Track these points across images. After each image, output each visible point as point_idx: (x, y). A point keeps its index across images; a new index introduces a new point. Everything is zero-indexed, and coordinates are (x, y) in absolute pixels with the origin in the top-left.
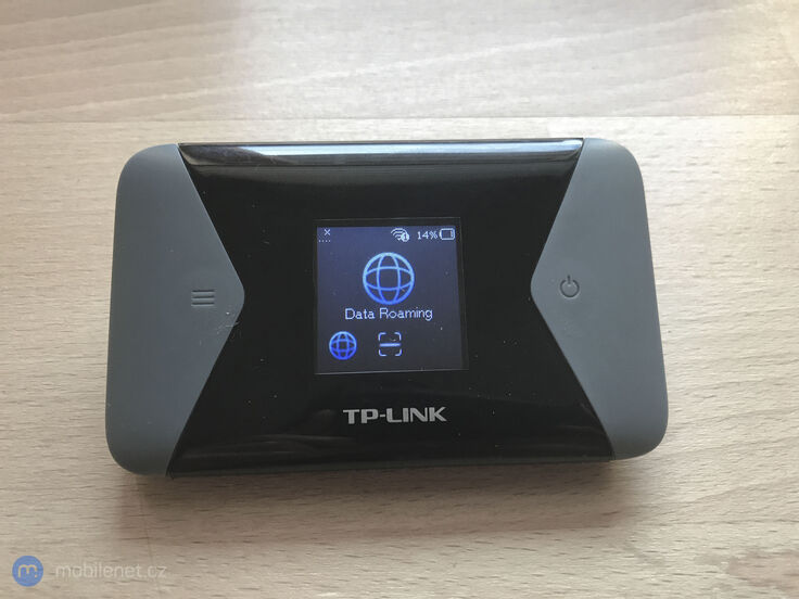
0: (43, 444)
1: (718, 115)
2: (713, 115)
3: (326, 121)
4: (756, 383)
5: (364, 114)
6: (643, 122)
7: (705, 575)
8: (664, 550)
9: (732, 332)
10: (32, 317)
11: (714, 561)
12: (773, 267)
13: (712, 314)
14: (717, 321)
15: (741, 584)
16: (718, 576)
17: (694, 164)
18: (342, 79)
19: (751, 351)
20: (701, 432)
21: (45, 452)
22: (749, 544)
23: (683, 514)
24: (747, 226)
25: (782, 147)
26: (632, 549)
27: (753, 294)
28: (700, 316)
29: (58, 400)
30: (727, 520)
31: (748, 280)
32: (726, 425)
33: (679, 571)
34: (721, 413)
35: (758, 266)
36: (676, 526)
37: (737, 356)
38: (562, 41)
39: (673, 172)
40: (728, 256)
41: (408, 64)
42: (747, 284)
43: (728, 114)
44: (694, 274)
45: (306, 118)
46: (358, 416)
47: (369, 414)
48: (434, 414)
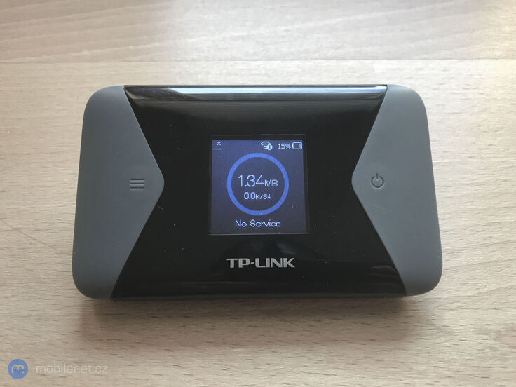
0: (56, 255)
1: (482, 59)
2: (479, 59)
3: (233, 62)
4: (511, 223)
5: (256, 58)
6: (433, 64)
7: (480, 341)
8: (453, 325)
9: (494, 191)
10: (50, 179)
11: (486, 332)
13: (481, 180)
14: (484, 185)
15: (504, 347)
16: (489, 342)
17: (468, 89)
18: (242, 37)
19: (506, 203)
20: (475, 252)
21: (59, 260)
22: (508, 322)
23: (465, 303)
24: (503, 126)
26: (432, 325)
27: (507, 168)
28: (474, 181)
30: (493, 307)
31: (504, 160)
32: (492, 249)
33: (463, 339)
34: (488, 241)
35: (510, 151)
36: (461, 310)
37: (498, 206)
38: (381, 14)
39: (454, 93)
40: (491, 145)
41: (284, 28)
42: (503, 162)
43: (489, 58)
44: (469, 155)
45: (220, 60)
46: (236, 263)
47: (244, 262)
48: (286, 263)
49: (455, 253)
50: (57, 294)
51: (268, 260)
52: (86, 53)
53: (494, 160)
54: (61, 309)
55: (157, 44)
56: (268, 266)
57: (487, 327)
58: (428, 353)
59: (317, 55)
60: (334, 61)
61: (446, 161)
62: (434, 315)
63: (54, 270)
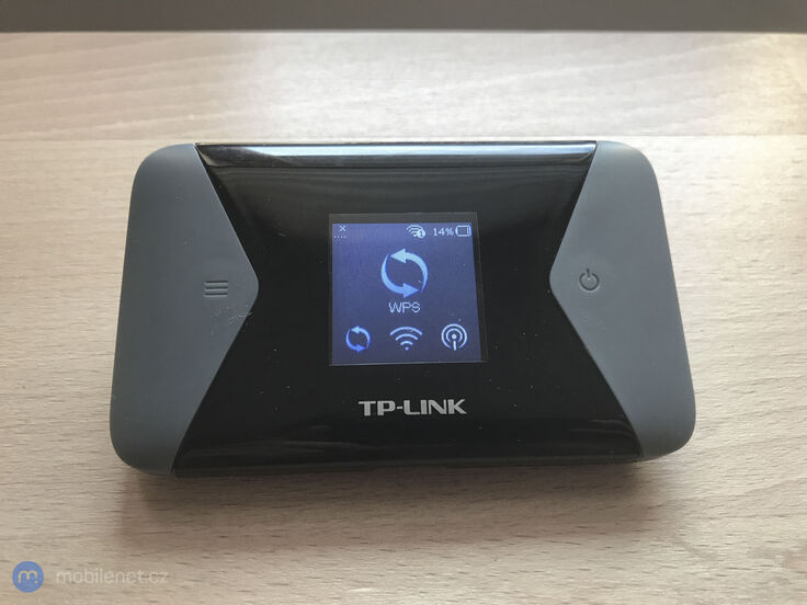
1: (733, 134)
2: (728, 134)
4: (794, 379)
7: (760, 569)
8: (715, 544)
9: (767, 330)
10: (56, 316)
11: (768, 554)
12: (801, 271)
13: (744, 313)
14: (750, 321)
15: (798, 578)
16: (773, 569)
17: (714, 178)
18: (365, 103)
20: (743, 426)
21: (65, 446)
22: (802, 537)
23: (732, 507)
24: (772, 233)
25: (798, 162)
26: (682, 543)
27: (784, 295)
28: (733, 316)
29: (80, 395)
30: (777, 513)
31: (777, 283)
32: (768, 420)
33: (732, 565)
34: (761, 408)
35: (786, 269)
36: (727, 519)
37: (774, 353)
38: (576, 70)
39: (693, 184)
40: (755, 261)
41: (428, 90)
42: (775, 286)
43: (744, 133)
44: (722, 277)
46: (374, 407)
47: (386, 406)
48: (453, 406)
49: (712, 427)
50: (61, 501)
51: (423, 402)
52: (120, 125)
53: (763, 283)
54: (65, 527)
55: (233, 113)
57: (769, 545)
58: (677, 590)
61: (688, 285)
62: (683, 527)
63: (56, 462)
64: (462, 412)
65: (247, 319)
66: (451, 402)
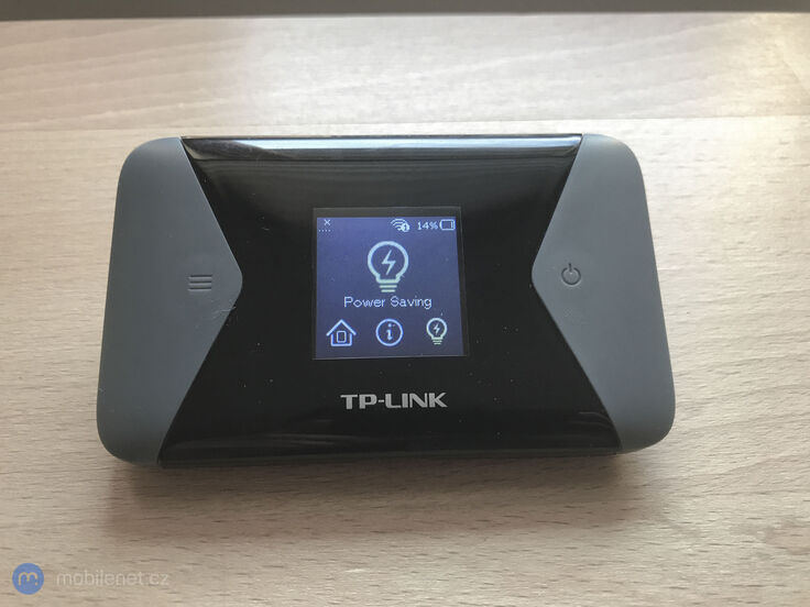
1: (721, 116)
2: (715, 116)
3: (340, 126)
4: (778, 360)
5: (376, 119)
6: (649, 124)
7: (742, 545)
8: (699, 521)
10: (50, 307)
12: (787, 252)
13: (729, 295)
14: (735, 303)
15: (779, 553)
16: (755, 545)
17: (701, 160)
18: (354, 88)
19: (770, 330)
20: (727, 406)
21: (62, 435)
22: (784, 514)
23: (715, 485)
24: (758, 215)
25: (786, 143)
26: (666, 521)
27: (769, 276)
28: (719, 298)
29: (76, 385)
30: (759, 490)
31: (761, 265)
32: (752, 399)
33: (714, 541)
34: (745, 389)
35: (772, 251)
36: (710, 497)
37: (757, 335)
39: (681, 167)
40: (742, 243)
41: (418, 75)
42: (760, 268)
43: (731, 115)
44: (708, 259)
45: (320, 123)
46: (356, 401)
47: (368, 400)
48: (434, 400)
49: (696, 408)
50: (60, 489)
51: (405, 396)
52: (110, 114)
53: (748, 265)
54: (65, 514)
55: (221, 101)
56: (405, 405)
57: (752, 522)
58: (662, 566)
59: (469, 114)
60: (498, 123)
61: (674, 268)
62: (667, 506)
63: (54, 451)
64: (442, 405)
65: (232, 312)
66: (432, 395)
